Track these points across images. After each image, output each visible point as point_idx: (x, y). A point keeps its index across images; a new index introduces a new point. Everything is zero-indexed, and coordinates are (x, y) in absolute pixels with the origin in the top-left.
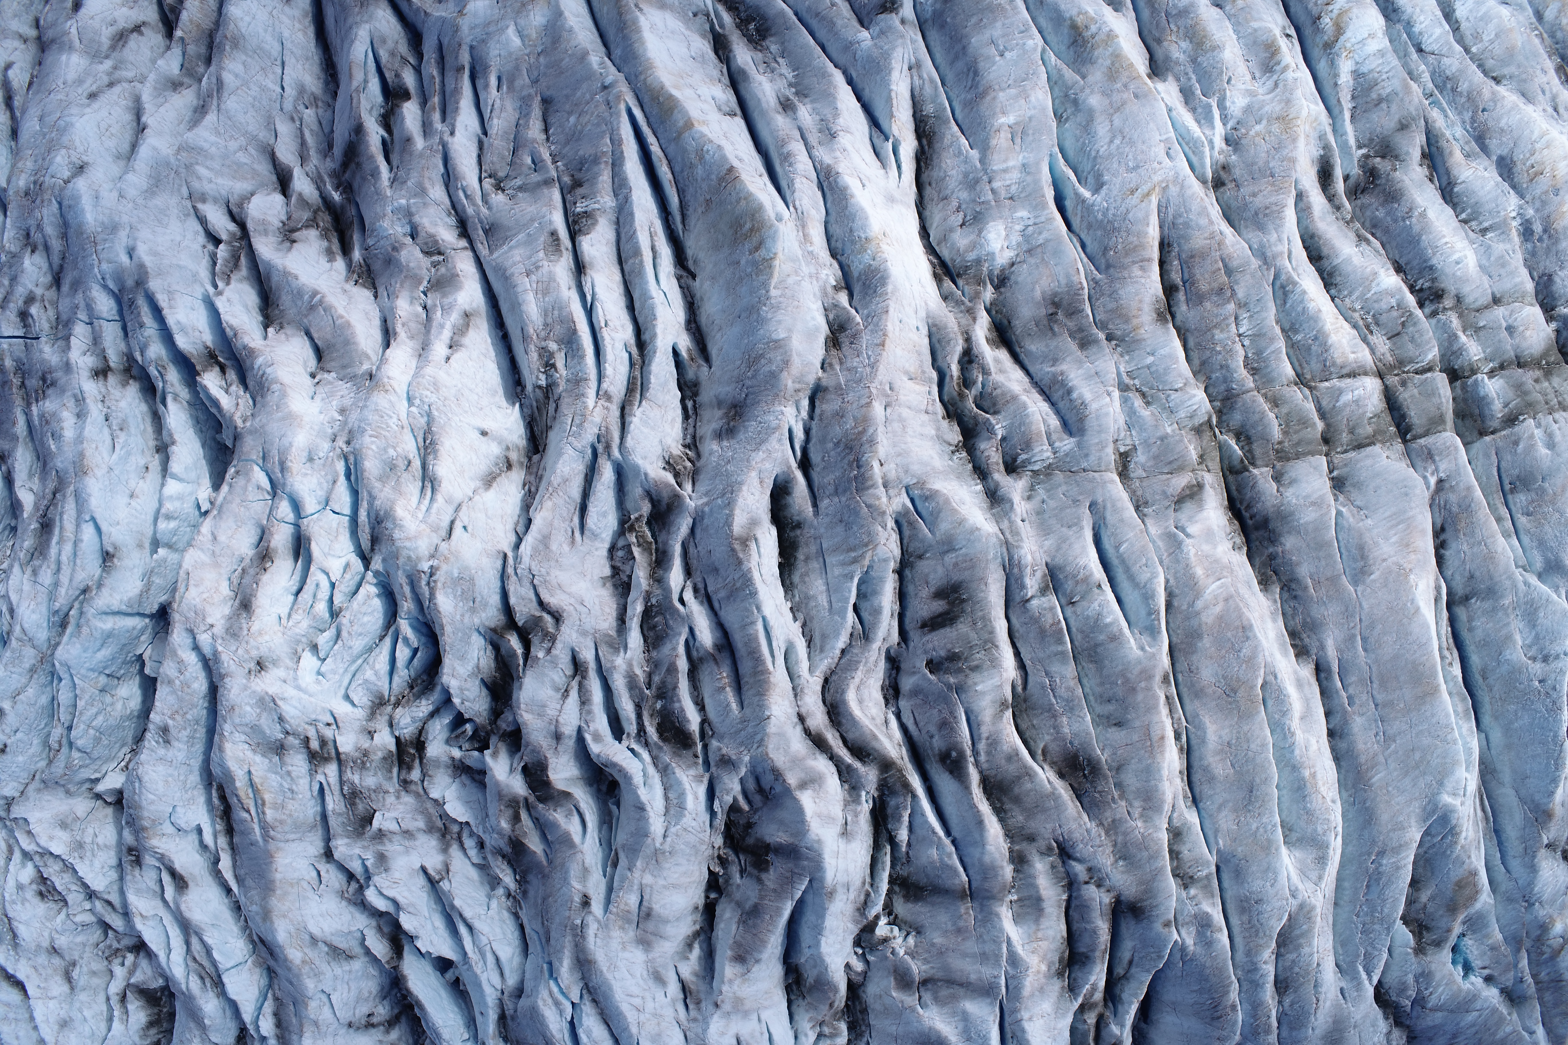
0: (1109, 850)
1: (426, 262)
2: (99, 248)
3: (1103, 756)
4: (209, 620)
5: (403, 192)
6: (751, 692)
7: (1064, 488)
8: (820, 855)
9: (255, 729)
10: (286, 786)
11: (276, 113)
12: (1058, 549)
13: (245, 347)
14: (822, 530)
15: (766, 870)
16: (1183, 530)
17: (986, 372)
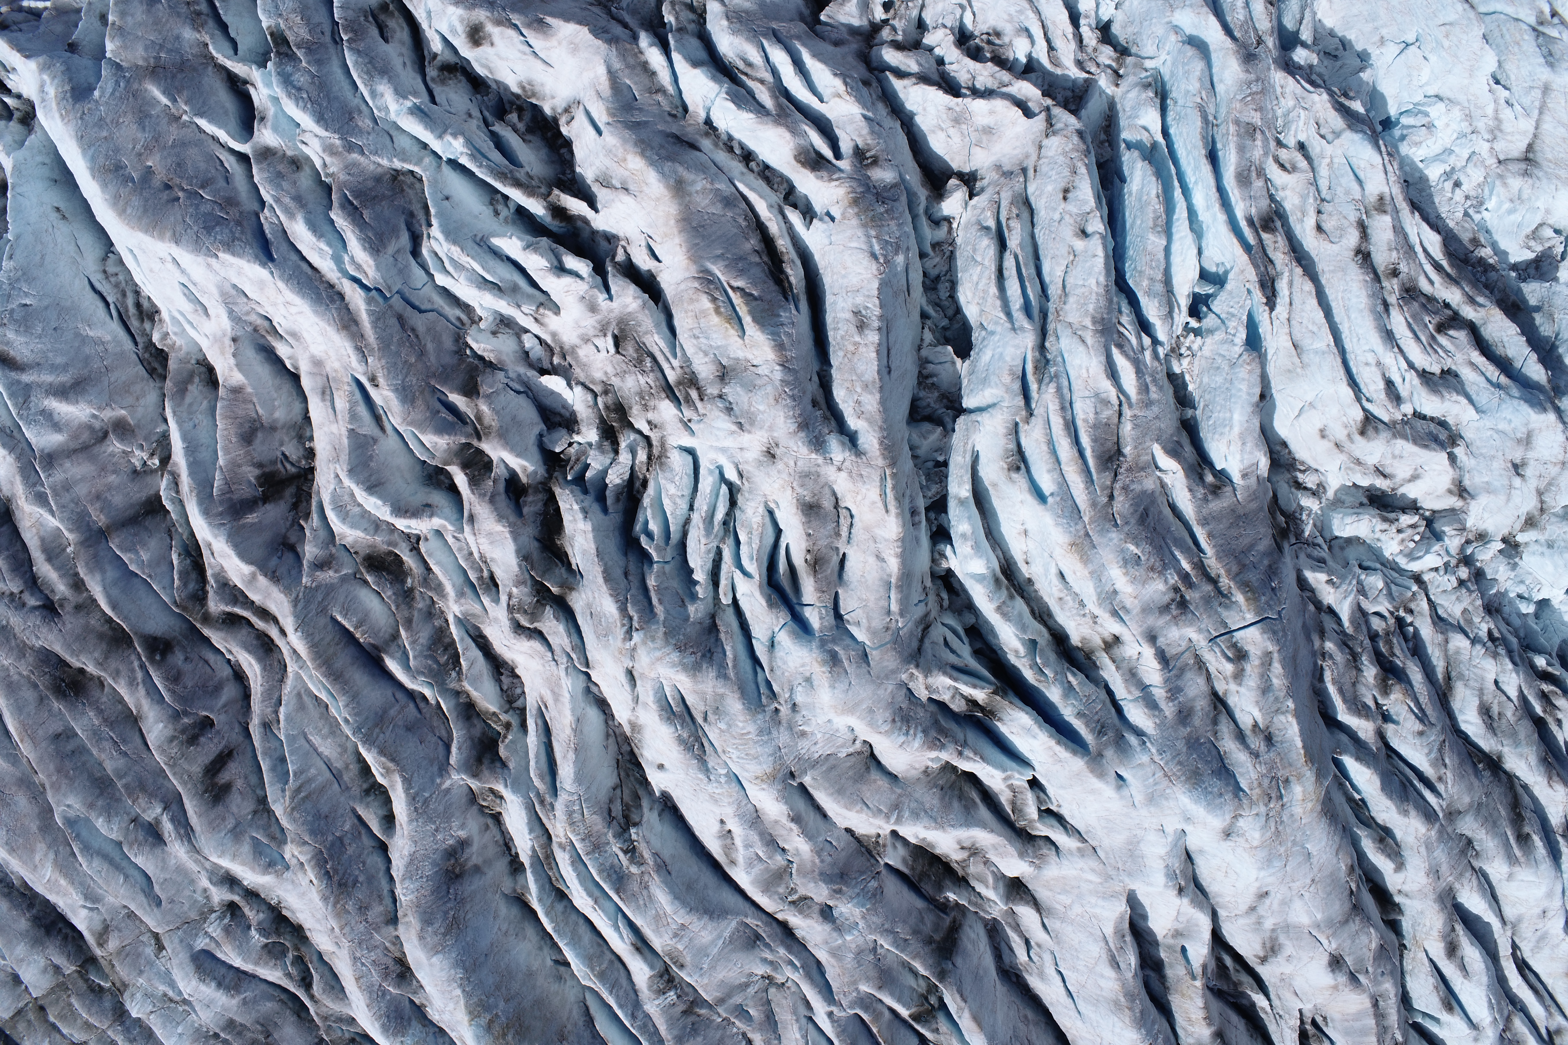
0: (17, 630)
1: (802, 891)
2: (1160, 774)
3: (57, 705)
4: (843, 475)
5: (853, 946)
6: (328, 638)
7: (186, 908)
8: (210, 524)
9: (751, 387)
10: (702, 340)
11: (1056, 949)
12: (163, 860)
13: (942, 747)
14: (342, 799)
15: (258, 478)
16: (91, 909)
17: (289, 975)
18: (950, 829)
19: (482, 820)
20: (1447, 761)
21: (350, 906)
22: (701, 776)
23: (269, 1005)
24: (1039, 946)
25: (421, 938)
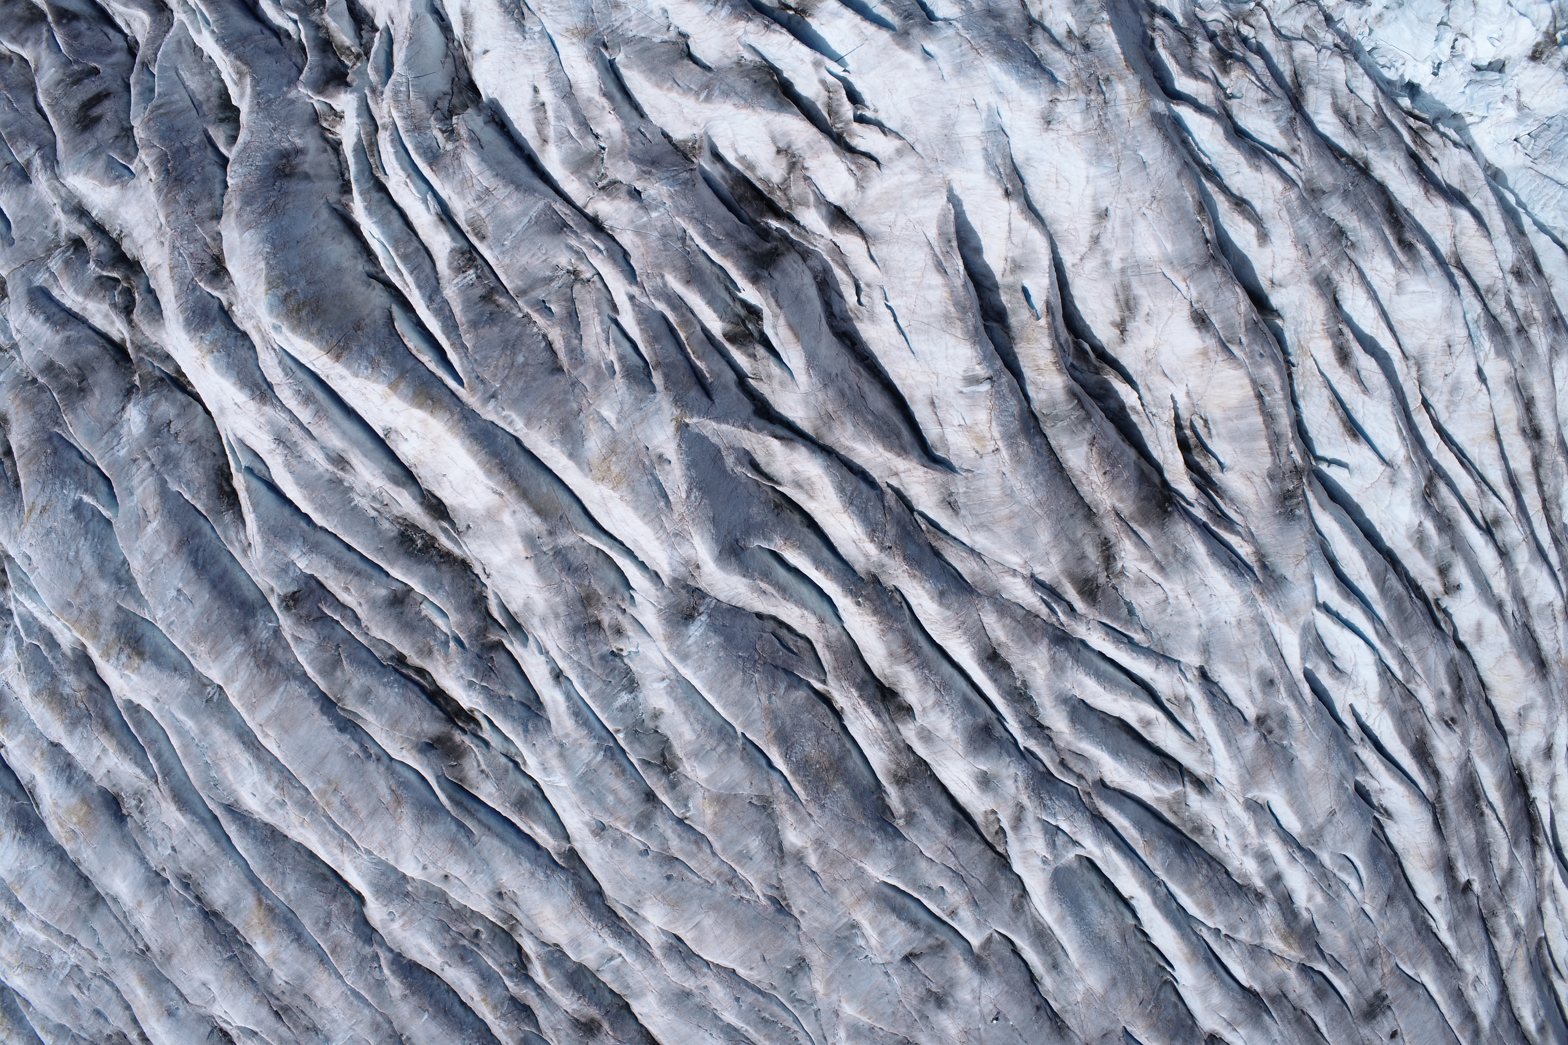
18: (760, 110)
19: (322, 144)
20: (1300, 135)
21: (180, 198)
22: (517, 36)
23: (91, 348)
24: (868, 285)
25: (238, 216)
